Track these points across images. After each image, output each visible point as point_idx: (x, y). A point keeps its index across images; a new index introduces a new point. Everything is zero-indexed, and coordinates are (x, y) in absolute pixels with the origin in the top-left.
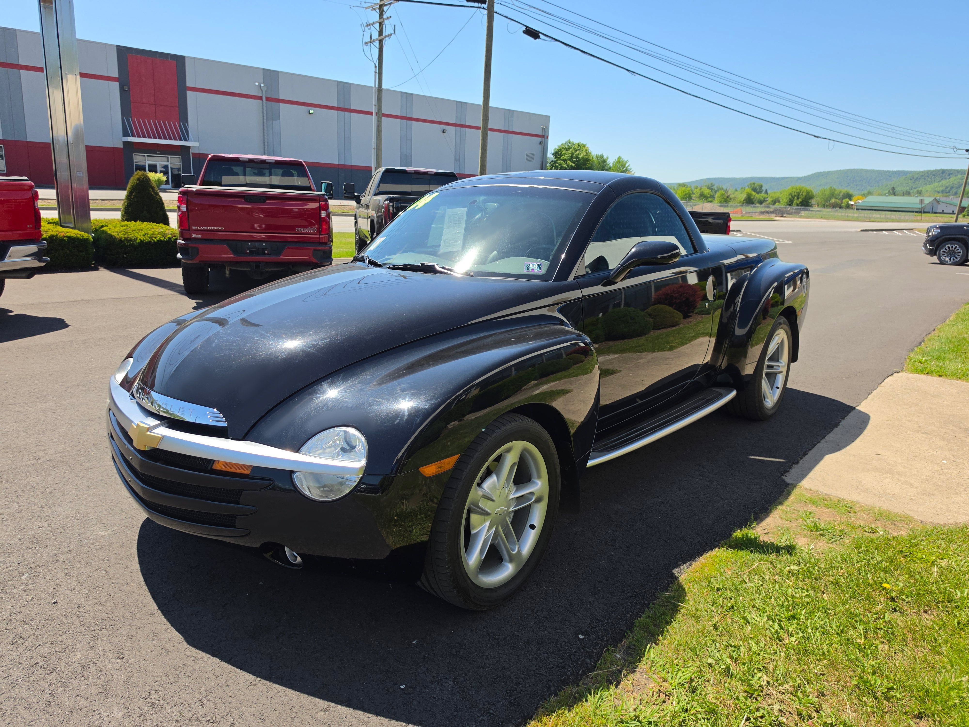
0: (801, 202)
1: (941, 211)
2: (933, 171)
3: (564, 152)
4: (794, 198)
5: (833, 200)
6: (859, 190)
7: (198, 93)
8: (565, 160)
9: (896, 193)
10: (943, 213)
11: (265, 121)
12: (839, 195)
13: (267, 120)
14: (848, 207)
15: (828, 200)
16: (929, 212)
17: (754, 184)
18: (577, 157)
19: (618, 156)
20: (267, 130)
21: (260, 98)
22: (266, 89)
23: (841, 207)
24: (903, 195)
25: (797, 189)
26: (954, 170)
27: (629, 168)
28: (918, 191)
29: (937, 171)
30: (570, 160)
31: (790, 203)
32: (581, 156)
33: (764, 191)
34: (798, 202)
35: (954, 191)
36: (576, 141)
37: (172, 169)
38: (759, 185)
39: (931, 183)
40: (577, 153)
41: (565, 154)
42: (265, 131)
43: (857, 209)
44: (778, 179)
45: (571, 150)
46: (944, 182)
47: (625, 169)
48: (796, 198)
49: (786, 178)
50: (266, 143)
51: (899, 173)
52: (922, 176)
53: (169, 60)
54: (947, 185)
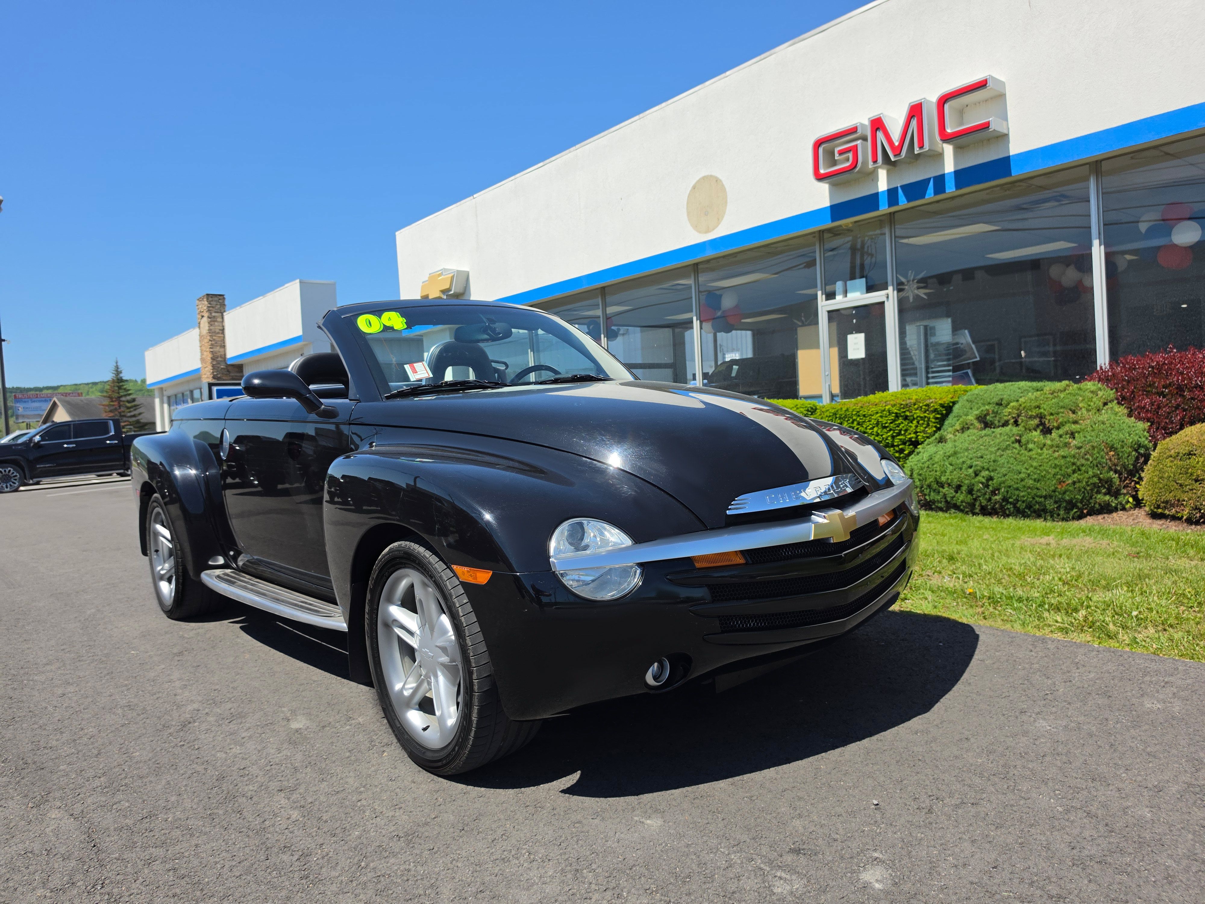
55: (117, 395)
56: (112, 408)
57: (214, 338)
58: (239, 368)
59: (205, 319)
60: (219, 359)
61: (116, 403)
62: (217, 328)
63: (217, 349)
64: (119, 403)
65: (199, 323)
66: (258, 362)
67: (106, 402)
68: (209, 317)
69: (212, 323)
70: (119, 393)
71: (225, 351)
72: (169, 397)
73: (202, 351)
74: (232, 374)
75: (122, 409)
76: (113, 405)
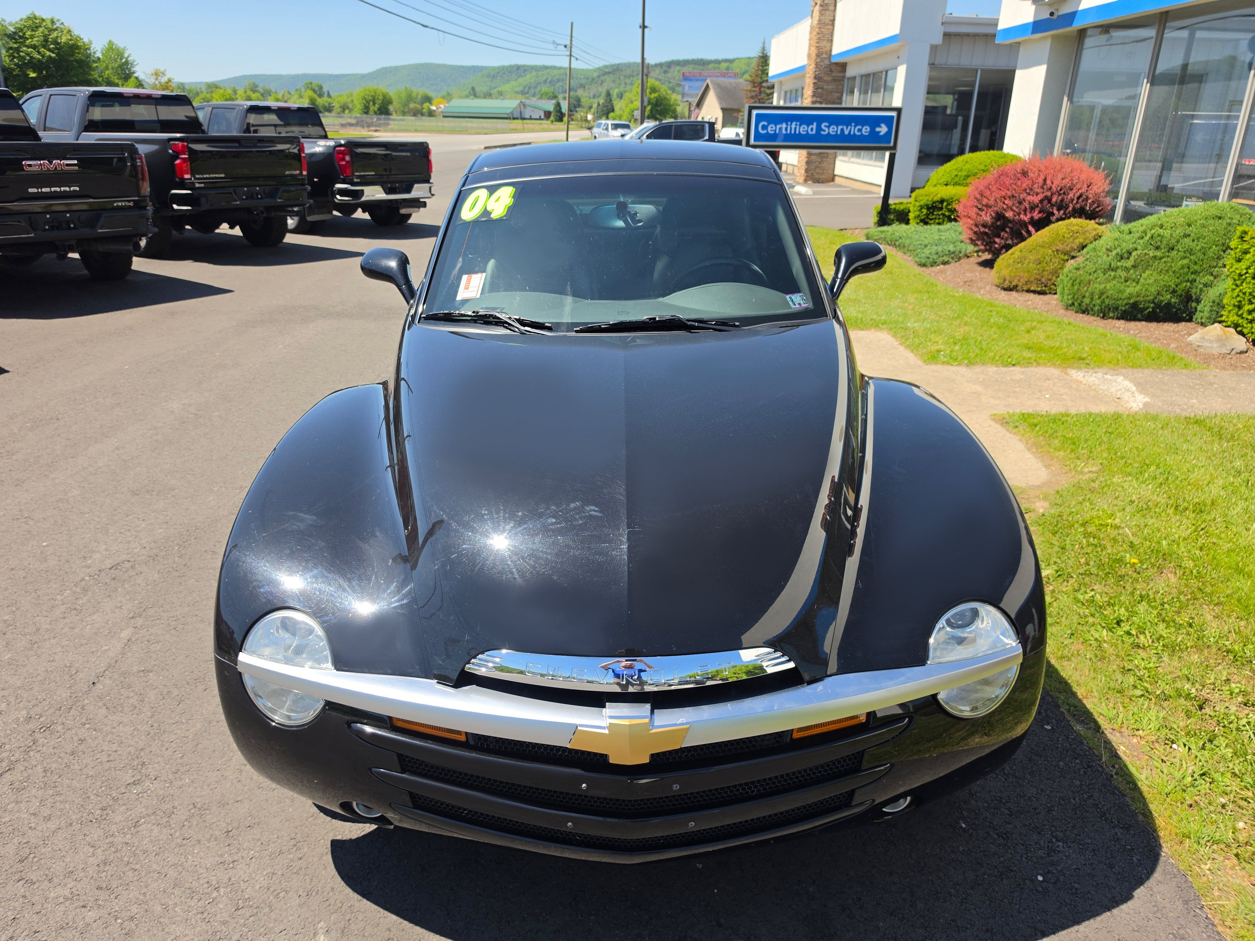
0: (379, 109)
1: (529, 117)
2: (508, 67)
3: (29, 33)
4: (369, 104)
5: (412, 105)
6: (435, 90)
8: (34, 47)
9: (478, 95)
10: (531, 119)
12: (417, 98)
14: (431, 114)
15: (405, 105)
16: (517, 119)
17: (311, 83)
18: (55, 42)
19: (108, 41)
23: (422, 115)
24: (485, 98)
25: (370, 91)
26: (528, 66)
27: (129, 59)
28: (498, 91)
29: (512, 67)
30: (44, 46)
31: (366, 110)
32: (64, 40)
33: (326, 94)
34: (376, 109)
35: (532, 91)
36: (46, 16)
38: (318, 86)
39: (508, 81)
40: (54, 35)
41: (32, 37)
43: (444, 117)
44: (337, 76)
45: (41, 30)
46: (521, 80)
47: (124, 60)
48: (371, 103)
49: (348, 75)
51: (475, 69)
52: (498, 73)
54: (525, 84)
55: (759, 80)
56: (753, 94)
57: (822, 30)
58: (843, 66)
59: (817, 7)
60: (824, 56)
61: (757, 89)
62: (827, 18)
63: (824, 44)
64: (760, 89)
65: (813, 12)
66: (860, 61)
67: (749, 87)
68: (821, 5)
69: (823, 12)
70: (761, 78)
71: (831, 46)
72: (786, 92)
73: (810, 45)
74: (834, 74)
75: (763, 95)
76: (755, 91)
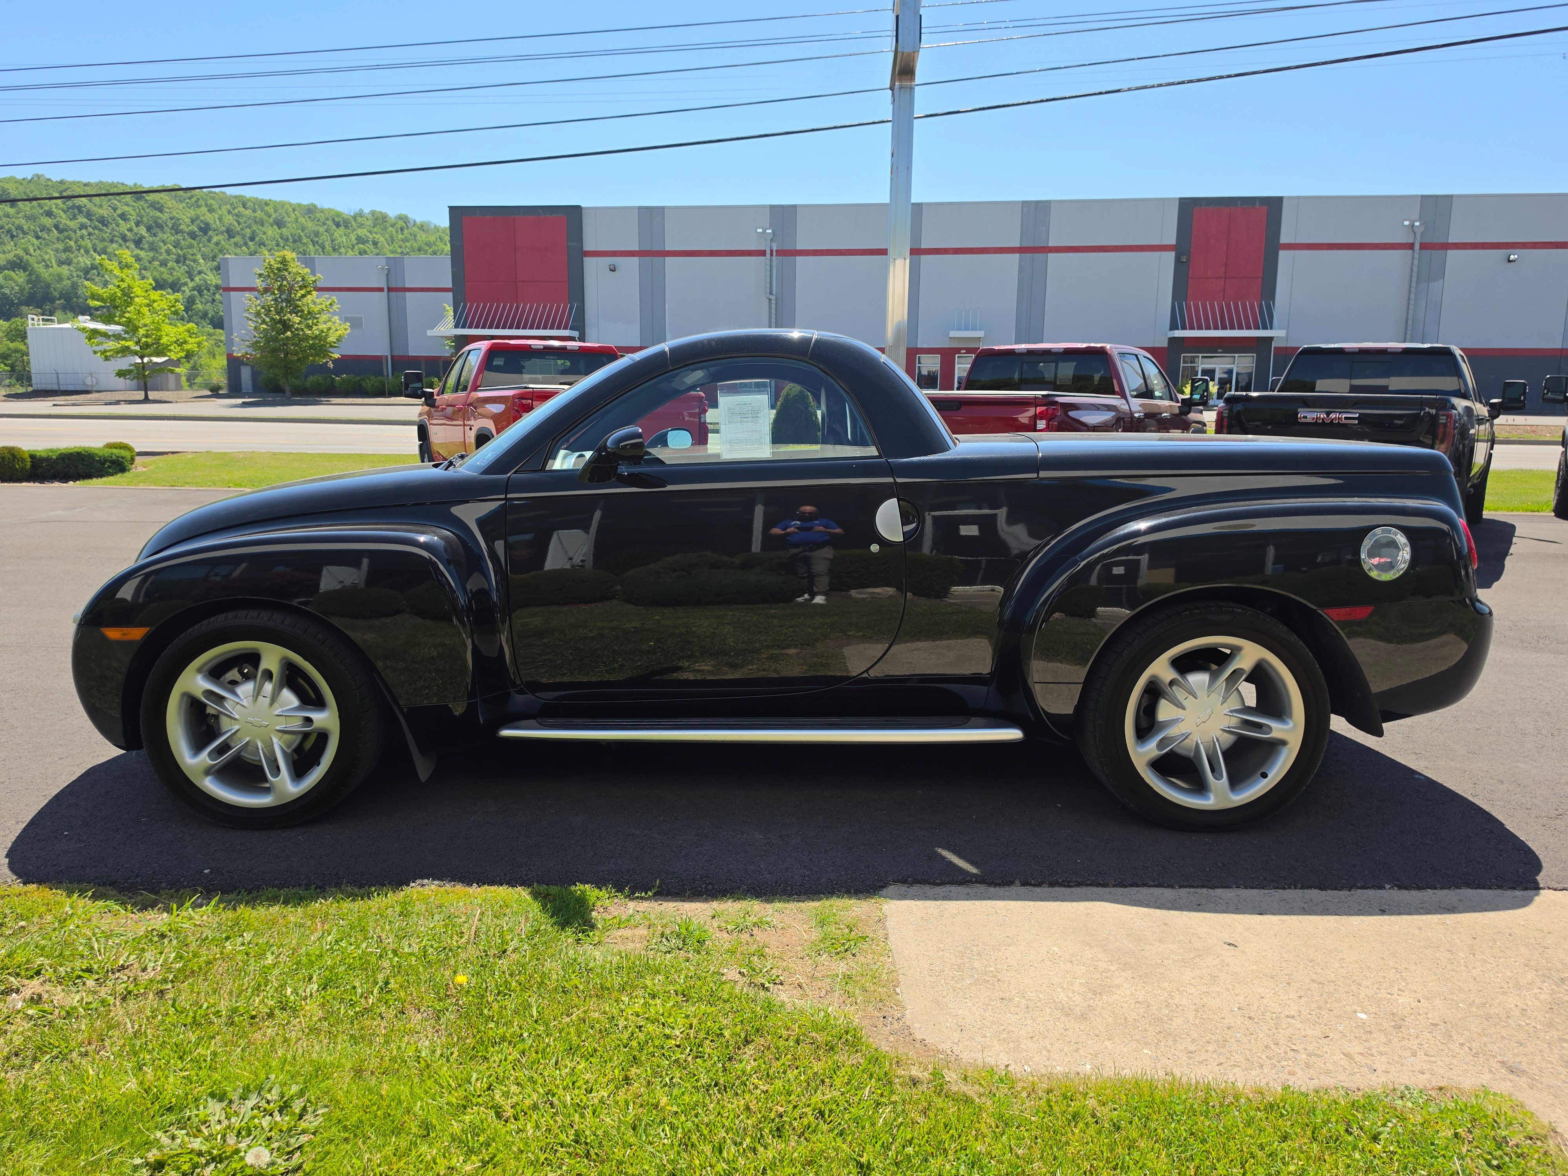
7: (1297, 252)
11: (1414, 285)
13: (1418, 282)
20: (1415, 300)
21: (1411, 246)
22: (1423, 229)
37: (1238, 374)
42: (1412, 302)
50: (1410, 323)
53: (1257, 206)
